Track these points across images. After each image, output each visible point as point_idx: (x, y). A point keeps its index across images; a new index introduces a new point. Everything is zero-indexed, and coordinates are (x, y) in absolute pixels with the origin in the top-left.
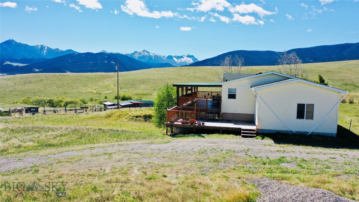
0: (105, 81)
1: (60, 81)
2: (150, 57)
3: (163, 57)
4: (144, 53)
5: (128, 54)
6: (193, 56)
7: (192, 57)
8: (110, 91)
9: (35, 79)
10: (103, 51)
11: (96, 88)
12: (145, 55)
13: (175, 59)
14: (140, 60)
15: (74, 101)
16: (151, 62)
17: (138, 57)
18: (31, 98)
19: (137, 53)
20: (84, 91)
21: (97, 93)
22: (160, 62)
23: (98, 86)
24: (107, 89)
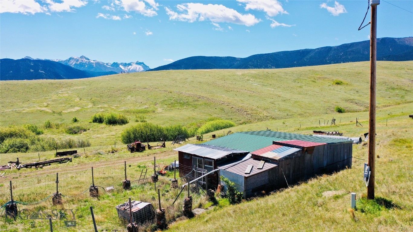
0: (60, 92)
2: (90, 65)
3: (107, 64)
4: (82, 59)
5: (62, 61)
6: (143, 63)
7: (142, 65)
8: (77, 108)
10: (27, 57)
11: (48, 104)
12: (84, 62)
13: (121, 66)
14: (78, 68)
15: (17, 130)
16: (92, 70)
17: (74, 65)
19: (74, 60)
20: (27, 110)
21: (54, 112)
22: (104, 70)
23: (51, 99)
24: (70, 105)
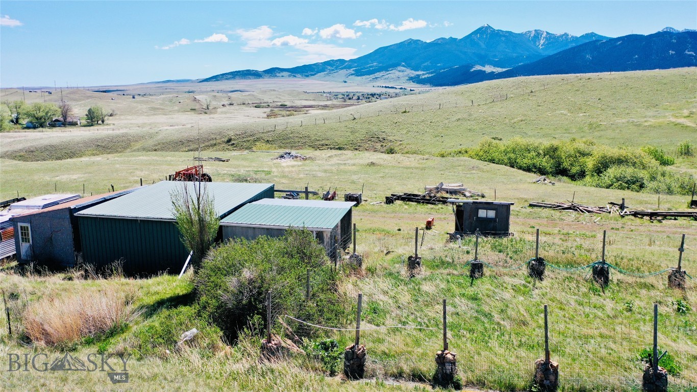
1: (578, 93)
9: (514, 91)
10: (667, 28)
15: (629, 155)
18: (501, 140)
